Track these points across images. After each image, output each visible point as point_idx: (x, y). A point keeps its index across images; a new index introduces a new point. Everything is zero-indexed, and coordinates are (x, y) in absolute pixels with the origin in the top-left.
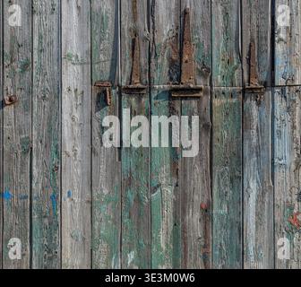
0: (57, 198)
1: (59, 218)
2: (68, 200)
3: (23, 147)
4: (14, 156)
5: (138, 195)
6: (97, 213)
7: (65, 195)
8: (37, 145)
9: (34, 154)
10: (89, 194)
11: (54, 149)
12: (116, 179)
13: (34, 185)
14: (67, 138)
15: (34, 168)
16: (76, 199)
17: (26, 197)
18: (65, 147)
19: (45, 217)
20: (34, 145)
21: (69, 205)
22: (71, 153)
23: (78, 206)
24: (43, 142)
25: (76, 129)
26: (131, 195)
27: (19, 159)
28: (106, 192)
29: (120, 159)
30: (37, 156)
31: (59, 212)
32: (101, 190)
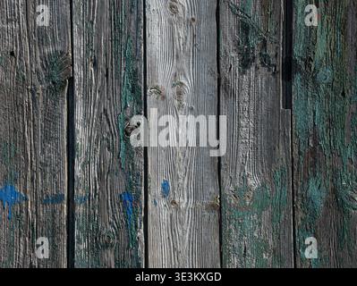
0: (138, 199)
1: (141, 249)
2: (162, 203)
3: (49, 77)
4: (27, 98)
5: (334, 191)
6: (234, 235)
7: (155, 190)
8: (86, 70)
9: (78, 94)
10: (213, 190)
11: (127, 81)
12: (281, 152)
13: (78, 169)
14: (159, 56)
15: (78, 127)
16: (183, 202)
17: (58, 199)
18: (155, 77)
19: (106, 246)
20: (78, 73)
21: (165, 215)
22: (170, 92)
23: (187, 217)
24: (101, 67)
25: (181, 32)
26: (316, 192)
27: (41, 106)
28: (254, 183)
29: (288, 104)
30: (86, 97)
31: (141, 234)
32: (244, 179)
